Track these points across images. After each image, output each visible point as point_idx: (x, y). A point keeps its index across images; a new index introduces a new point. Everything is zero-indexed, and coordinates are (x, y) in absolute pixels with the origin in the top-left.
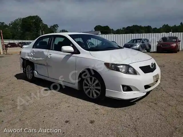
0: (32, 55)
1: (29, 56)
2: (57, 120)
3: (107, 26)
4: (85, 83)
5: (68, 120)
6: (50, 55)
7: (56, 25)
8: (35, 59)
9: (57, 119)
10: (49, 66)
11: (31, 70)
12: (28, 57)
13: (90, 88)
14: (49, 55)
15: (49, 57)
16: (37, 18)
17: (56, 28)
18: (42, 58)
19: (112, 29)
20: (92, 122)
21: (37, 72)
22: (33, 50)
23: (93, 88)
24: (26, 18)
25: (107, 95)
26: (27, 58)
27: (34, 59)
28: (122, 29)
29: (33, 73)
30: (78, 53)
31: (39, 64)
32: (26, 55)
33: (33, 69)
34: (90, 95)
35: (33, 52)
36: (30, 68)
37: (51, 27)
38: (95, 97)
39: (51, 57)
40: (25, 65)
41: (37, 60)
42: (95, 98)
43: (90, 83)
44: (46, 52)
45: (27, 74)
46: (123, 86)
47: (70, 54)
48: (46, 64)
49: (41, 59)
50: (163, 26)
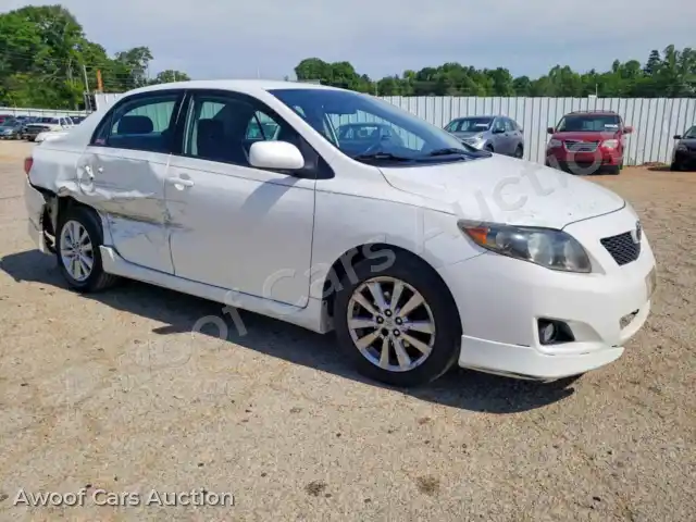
0: (92, 175)
1: (75, 179)
2: (267, 479)
3: (346, 64)
4: (357, 306)
5: (316, 479)
6: (185, 177)
7: (143, 48)
8: (107, 194)
9: (264, 475)
10: (177, 225)
11: (86, 242)
12: (72, 187)
13: (382, 326)
14: (178, 179)
15: (177, 186)
16: (61, 15)
17: (141, 62)
18: (142, 192)
19: (365, 76)
20: (428, 486)
21: (115, 251)
22: (96, 155)
23: (398, 327)
24: (13, 13)
25: (467, 359)
26: (64, 188)
27: (101, 196)
28: (401, 77)
29: (96, 256)
30: (324, 171)
31: (125, 217)
32: (62, 173)
33: (96, 238)
34: (378, 358)
35: (96, 163)
36: (81, 234)
37: (120, 59)
38: (404, 365)
39: (188, 187)
40: (53, 216)
41: (114, 200)
42: (405, 370)
43: (383, 306)
44: (162, 164)
45: (66, 260)
46: (543, 323)
47: (284, 176)
48: (161, 220)
49: (136, 194)
50: (551, 73)
